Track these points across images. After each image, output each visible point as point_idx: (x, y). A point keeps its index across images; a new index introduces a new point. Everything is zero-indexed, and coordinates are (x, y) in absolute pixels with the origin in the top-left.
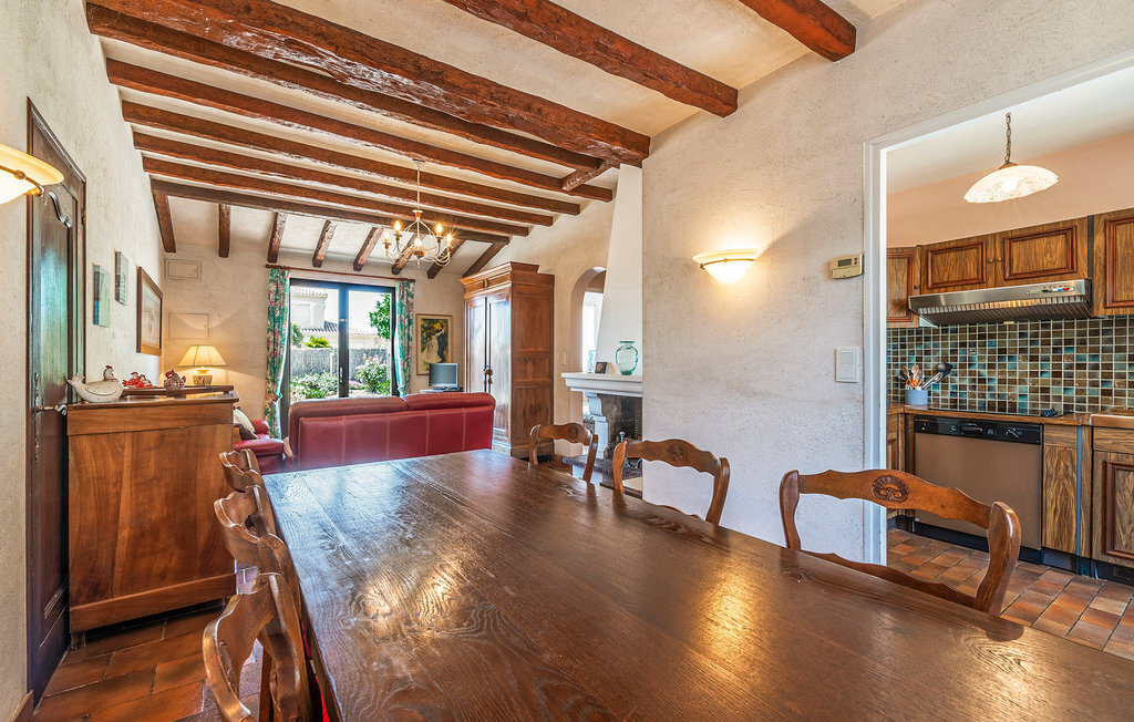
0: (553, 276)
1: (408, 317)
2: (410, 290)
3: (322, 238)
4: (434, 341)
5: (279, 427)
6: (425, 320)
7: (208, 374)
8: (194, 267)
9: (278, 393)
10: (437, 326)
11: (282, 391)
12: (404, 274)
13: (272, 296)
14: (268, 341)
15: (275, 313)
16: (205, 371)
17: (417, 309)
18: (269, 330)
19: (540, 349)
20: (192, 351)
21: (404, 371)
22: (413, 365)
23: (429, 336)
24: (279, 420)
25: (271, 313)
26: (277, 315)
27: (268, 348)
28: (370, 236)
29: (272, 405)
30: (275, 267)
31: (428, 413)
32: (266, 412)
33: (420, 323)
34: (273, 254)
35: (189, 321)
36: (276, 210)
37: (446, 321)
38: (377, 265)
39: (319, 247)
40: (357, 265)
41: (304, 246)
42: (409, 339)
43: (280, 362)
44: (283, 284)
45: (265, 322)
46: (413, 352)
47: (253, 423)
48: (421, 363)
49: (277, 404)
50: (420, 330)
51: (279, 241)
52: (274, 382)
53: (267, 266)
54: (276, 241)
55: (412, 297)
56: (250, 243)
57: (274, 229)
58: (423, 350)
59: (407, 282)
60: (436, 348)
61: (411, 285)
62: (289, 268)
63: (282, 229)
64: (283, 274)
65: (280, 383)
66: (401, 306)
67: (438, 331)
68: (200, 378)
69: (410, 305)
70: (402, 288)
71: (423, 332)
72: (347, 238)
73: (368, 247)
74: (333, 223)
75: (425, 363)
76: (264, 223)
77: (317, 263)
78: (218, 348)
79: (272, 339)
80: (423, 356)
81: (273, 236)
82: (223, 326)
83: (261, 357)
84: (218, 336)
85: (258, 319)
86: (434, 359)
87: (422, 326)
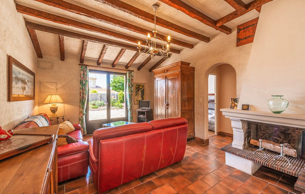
0: (194, 68)
1: (131, 84)
2: (132, 74)
3: (101, 53)
4: (140, 92)
5: (85, 125)
6: (136, 85)
7: (56, 106)
8: (51, 64)
9: (84, 112)
10: (141, 87)
11: (86, 111)
12: (130, 69)
13: (82, 76)
14: (81, 93)
15: (83, 83)
16: (55, 105)
17: (134, 81)
18: (81, 89)
19: (190, 96)
20: (49, 97)
21: (130, 103)
22: (133, 101)
23: (138, 90)
24: (85, 123)
25: (81, 82)
26: (84, 83)
27: (80, 95)
28: (120, 53)
29: (82, 117)
30: (83, 65)
31: (163, 131)
32: (80, 120)
33: (135, 86)
34: (82, 60)
35: (48, 85)
36: (83, 39)
37: (144, 85)
38: (120, 65)
39: (100, 57)
40: (113, 65)
41: (94, 57)
42: (132, 91)
43: (85, 101)
44: (86, 71)
45: (79, 86)
46: (133, 96)
47: (74, 126)
48: (135, 100)
49: (84, 116)
50: (135, 88)
51: (85, 54)
52: (83, 108)
53: (80, 65)
54: (83, 54)
55: (133, 77)
56: (73, 55)
57: (83, 48)
58: (136, 95)
59: (131, 71)
60: (140, 95)
61: (133, 72)
62: (88, 66)
63: (86, 49)
64: (86, 68)
65: (85, 108)
66: (129, 80)
67: (141, 89)
68: (52, 108)
69: (132, 80)
70: (129, 74)
71: (136, 89)
72: (111, 53)
73: (119, 57)
74: (107, 46)
75: (137, 100)
76: (78, 46)
77: (99, 64)
78: (60, 96)
79: (82, 92)
80: (136, 98)
81: (82, 52)
82: (62, 87)
83: (78, 99)
84: (60, 91)
85: (76, 84)
86: (140, 99)
87: (136, 87)
